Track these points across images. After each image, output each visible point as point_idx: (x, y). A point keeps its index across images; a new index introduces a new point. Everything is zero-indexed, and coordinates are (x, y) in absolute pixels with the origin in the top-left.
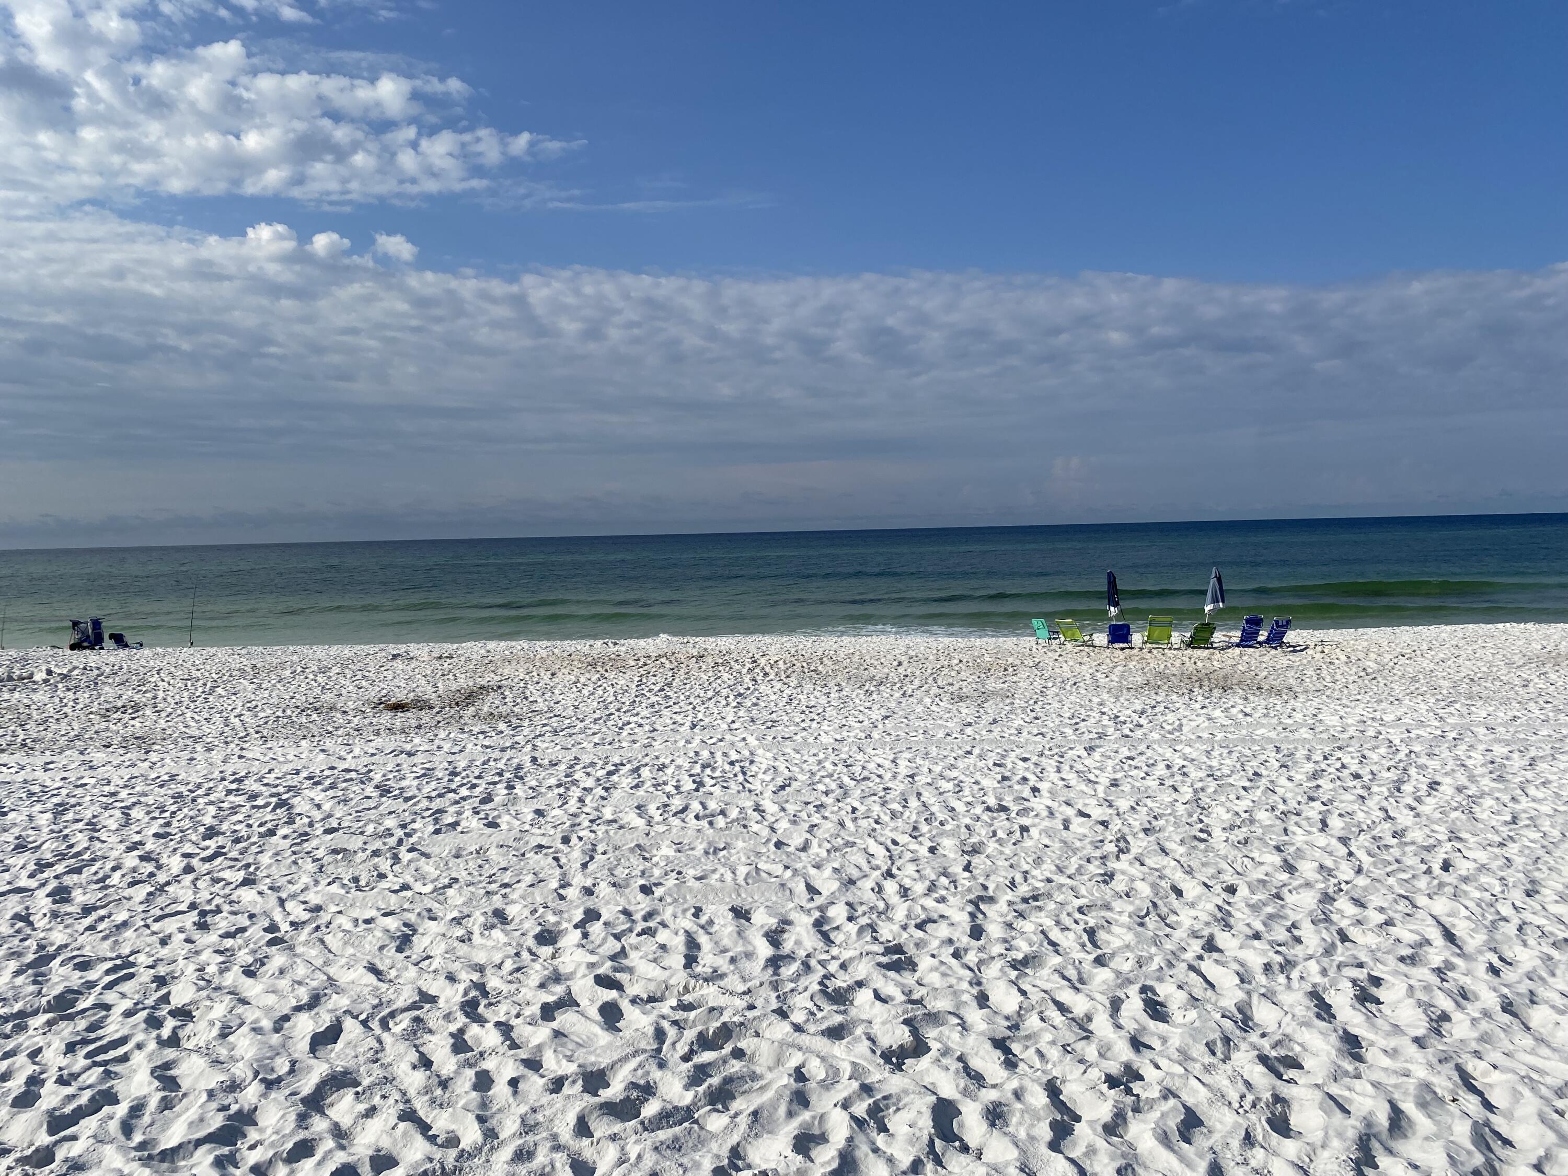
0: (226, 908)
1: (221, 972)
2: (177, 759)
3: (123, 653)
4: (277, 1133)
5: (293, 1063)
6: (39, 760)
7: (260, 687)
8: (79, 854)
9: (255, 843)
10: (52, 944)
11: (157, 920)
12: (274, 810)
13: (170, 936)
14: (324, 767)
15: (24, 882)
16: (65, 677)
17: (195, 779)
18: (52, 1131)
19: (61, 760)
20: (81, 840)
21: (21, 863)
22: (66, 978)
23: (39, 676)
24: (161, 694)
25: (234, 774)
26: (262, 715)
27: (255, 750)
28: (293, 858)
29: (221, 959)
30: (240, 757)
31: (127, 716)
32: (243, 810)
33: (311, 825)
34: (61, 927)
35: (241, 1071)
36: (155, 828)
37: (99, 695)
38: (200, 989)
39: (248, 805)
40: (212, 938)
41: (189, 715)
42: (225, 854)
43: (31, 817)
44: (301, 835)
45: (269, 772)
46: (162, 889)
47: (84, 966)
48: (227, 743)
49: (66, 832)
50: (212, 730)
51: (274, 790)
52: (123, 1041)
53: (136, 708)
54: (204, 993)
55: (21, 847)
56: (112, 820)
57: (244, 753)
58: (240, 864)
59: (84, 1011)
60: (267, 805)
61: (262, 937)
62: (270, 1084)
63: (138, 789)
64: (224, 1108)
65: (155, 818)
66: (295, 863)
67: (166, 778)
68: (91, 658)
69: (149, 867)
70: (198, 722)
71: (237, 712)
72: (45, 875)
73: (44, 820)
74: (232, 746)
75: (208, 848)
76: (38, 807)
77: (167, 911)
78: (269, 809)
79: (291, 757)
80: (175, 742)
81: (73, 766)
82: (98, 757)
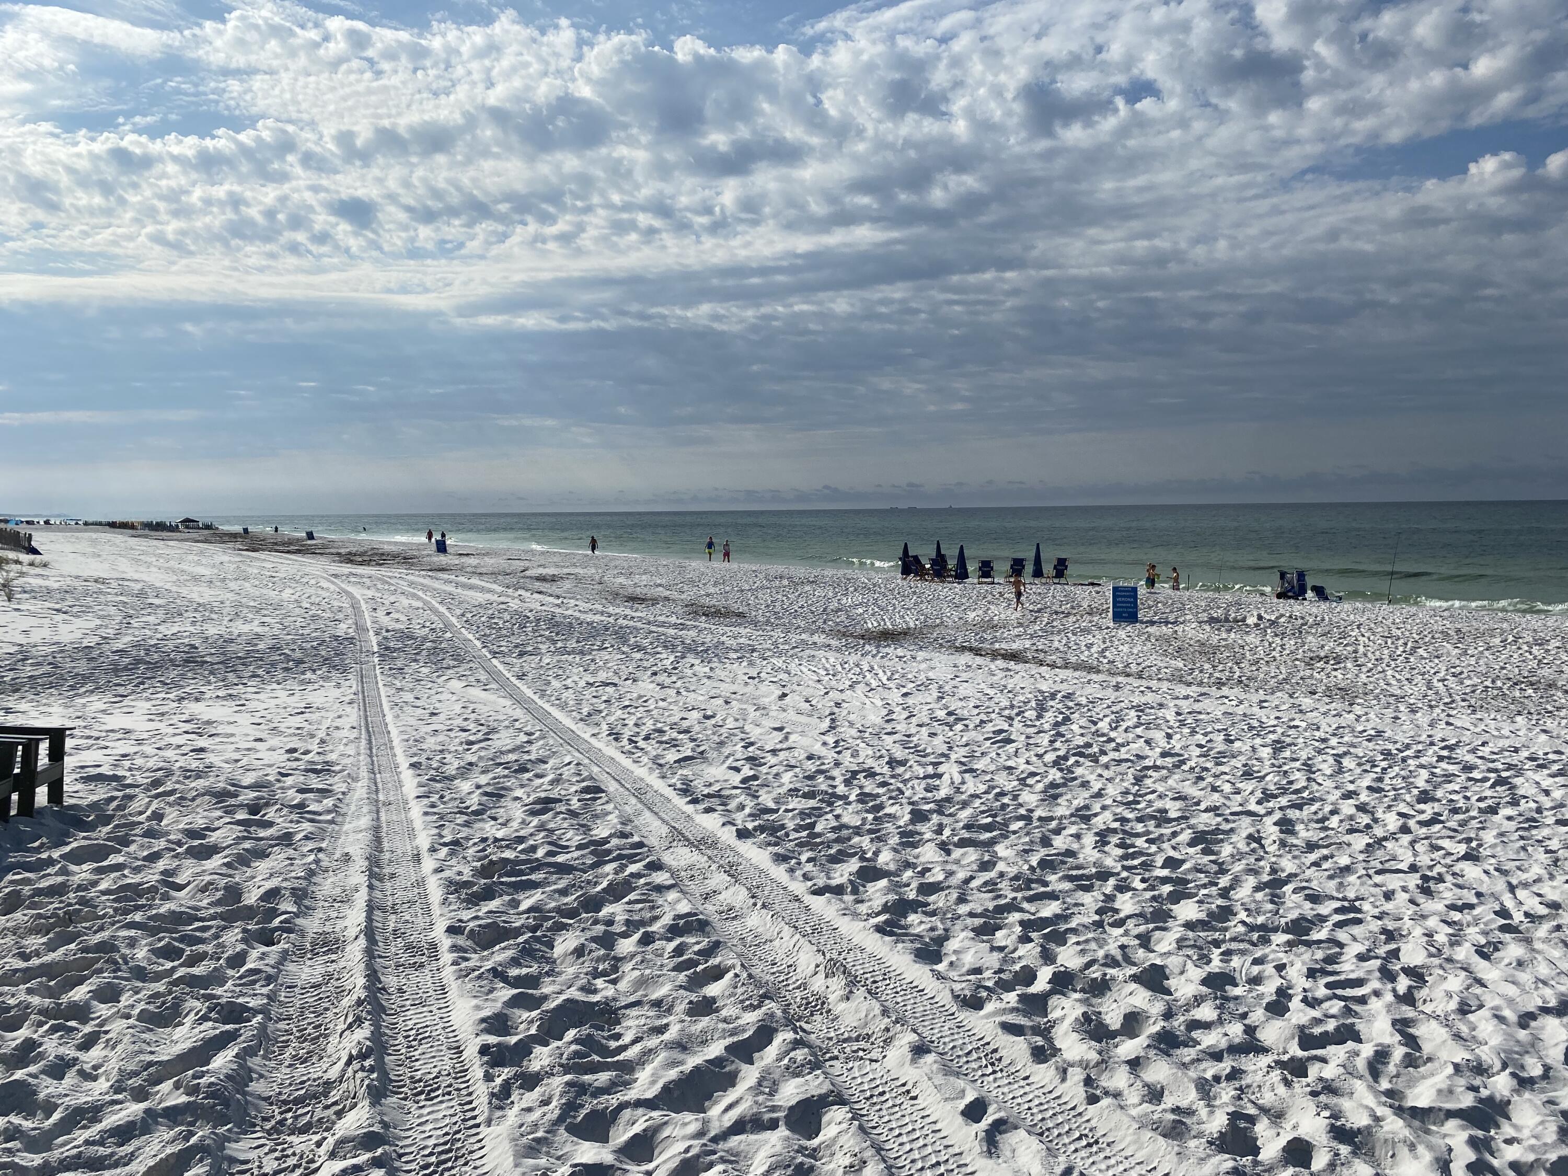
0: (1449, 878)
1: (1452, 944)
2: (1381, 716)
3: (1324, 606)
4: (1536, 1137)
5: (1547, 1068)
6: (1255, 698)
7: (1465, 653)
8: (1297, 792)
9: (1474, 818)
10: (1283, 871)
11: (1379, 872)
12: (1493, 786)
13: (1393, 892)
14: (1547, 750)
15: (1253, 807)
16: (1273, 623)
17: (1403, 739)
18: (1303, 1046)
19: (1274, 700)
20: (1300, 778)
21: (1250, 789)
22: (1299, 906)
23: (1251, 621)
24: (1361, 649)
25: (1443, 740)
26: (1468, 682)
27: (1463, 719)
28: (1522, 843)
29: (1451, 931)
30: (1448, 724)
31: (1329, 667)
32: (1458, 780)
33: (1539, 810)
34: (1289, 856)
35: (1487, 1055)
36: (1367, 781)
37: (1303, 644)
38: (1431, 955)
39: (1464, 777)
40: (1438, 906)
41: (1390, 673)
42: (1442, 822)
43: (1254, 749)
44: (1528, 820)
45: (1483, 744)
46: (1380, 842)
47: (1314, 899)
48: (1431, 707)
49: (1285, 768)
50: (1414, 691)
51: (1491, 765)
52: (1359, 983)
53: (1338, 660)
54: (1436, 961)
55: (1248, 774)
56: (1326, 765)
57: (1451, 720)
58: (1460, 837)
59: (1319, 942)
60: (1485, 780)
61: (1492, 921)
62: (1524, 1083)
63: (1346, 739)
64: (1474, 1089)
65: (1366, 771)
66: (1524, 848)
67: (1373, 732)
68: (1296, 608)
69: (1365, 819)
70: (1399, 681)
71: (1442, 675)
72: (1271, 804)
73: (1266, 752)
74: (1437, 710)
75: (1423, 812)
76: (1258, 741)
77: (1387, 866)
78: (1489, 784)
79: (1505, 732)
80: (1377, 697)
81: (1283, 707)
82: (1307, 702)
